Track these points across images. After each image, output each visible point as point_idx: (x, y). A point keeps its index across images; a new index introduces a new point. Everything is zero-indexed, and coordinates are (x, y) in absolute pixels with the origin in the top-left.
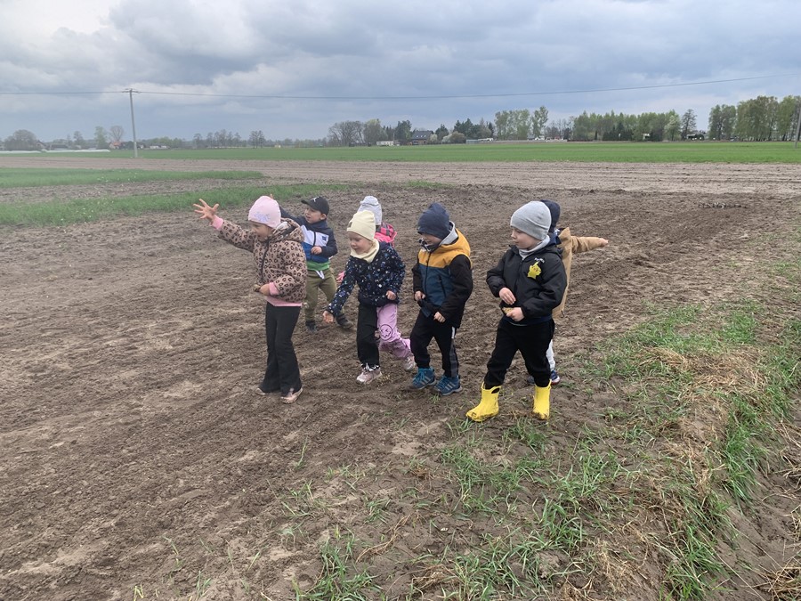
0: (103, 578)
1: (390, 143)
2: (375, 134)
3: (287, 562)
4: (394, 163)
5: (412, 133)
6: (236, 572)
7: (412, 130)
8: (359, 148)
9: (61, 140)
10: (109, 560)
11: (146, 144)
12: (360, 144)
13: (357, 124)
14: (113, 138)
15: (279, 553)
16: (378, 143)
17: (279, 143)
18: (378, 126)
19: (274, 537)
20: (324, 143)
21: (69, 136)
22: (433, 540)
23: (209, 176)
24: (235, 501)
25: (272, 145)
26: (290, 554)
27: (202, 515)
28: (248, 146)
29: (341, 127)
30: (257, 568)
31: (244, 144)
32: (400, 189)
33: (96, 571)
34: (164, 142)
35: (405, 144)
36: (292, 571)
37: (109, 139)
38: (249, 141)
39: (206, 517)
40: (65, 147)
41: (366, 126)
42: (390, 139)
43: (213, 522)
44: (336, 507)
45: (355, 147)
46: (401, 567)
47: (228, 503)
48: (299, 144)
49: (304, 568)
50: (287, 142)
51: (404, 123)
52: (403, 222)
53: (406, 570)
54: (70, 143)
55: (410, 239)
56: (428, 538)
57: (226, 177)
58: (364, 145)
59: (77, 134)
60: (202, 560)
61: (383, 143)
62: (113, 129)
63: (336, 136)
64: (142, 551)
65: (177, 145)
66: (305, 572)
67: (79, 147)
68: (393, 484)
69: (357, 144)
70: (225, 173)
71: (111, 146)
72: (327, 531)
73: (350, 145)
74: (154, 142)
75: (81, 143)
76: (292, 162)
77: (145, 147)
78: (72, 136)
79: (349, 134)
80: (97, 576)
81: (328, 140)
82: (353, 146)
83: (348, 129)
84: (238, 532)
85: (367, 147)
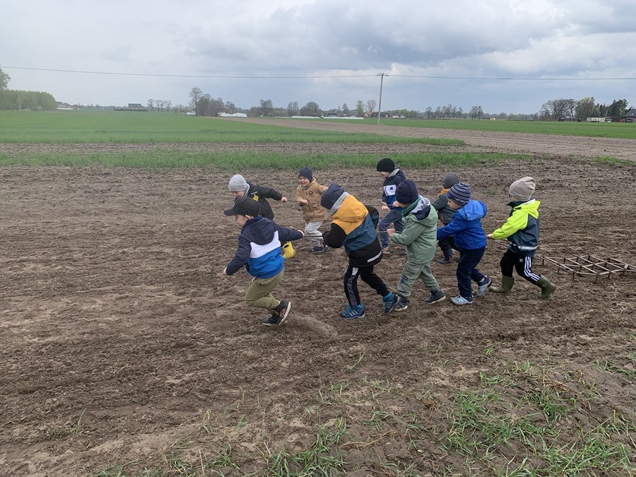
0: (200, 399)
1: (602, 120)
2: (587, 110)
3: (297, 430)
4: (594, 138)
5: (626, 111)
6: (264, 424)
7: (627, 108)
8: (569, 122)
9: (335, 110)
10: (208, 390)
11: (389, 114)
12: (570, 120)
13: (571, 102)
14: (368, 109)
15: (297, 423)
16: (588, 119)
17: (495, 116)
18: (591, 104)
19: (301, 411)
20: (535, 118)
21: (339, 107)
22: (406, 455)
23: (421, 142)
24: (296, 380)
25: (488, 117)
26: (303, 426)
27: (271, 381)
28: (468, 118)
29: (554, 104)
30: (278, 427)
31: (465, 116)
32: (583, 163)
33: (198, 394)
34: (404, 113)
35: (618, 121)
36: (295, 437)
37: (366, 109)
38: (470, 114)
39: (272, 384)
40: (336, 115)
41: (579, 103)
42: (602, 116)
43: (275, 389)
44: (353, 406)
45: (565, 122)
46: (369, 465)
47: (292, 379)
48: (512, 118)
49: (304, 438)
50: (502, 116)
51: (621, 102)
52: (566, 194)
53: (372, 468)
54: (339, 111)
55: (563, 210)
56: (404, 452)
57: (435, 143)
58: (574, 120)
59: (345, 105)
60: (254, 409)
61: (593, 119)
62: (369, 102)
63: (547, 112)
64: (227, 391)
65: (412, 115)
66: (302, 441)
67: (345, 115)
68: (404, 404)
69: (567, 120)
70: (434, 140)
71: (366, 115)
72: (335, 420)
73: (560, 120)
74: (396, 113)
75: (346, 112)
76: (497, 133)
77: (389, 116)
78: (342, 107)
79: (561, 111)
80: (197, 397)
81: (539, 114)
82: (563, 120)
83: (560, 106)
84: (283, 400)
85: (576, 123)
